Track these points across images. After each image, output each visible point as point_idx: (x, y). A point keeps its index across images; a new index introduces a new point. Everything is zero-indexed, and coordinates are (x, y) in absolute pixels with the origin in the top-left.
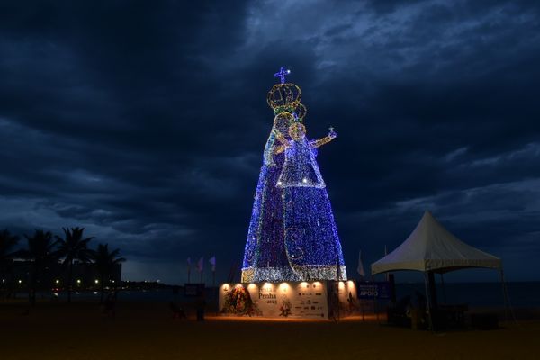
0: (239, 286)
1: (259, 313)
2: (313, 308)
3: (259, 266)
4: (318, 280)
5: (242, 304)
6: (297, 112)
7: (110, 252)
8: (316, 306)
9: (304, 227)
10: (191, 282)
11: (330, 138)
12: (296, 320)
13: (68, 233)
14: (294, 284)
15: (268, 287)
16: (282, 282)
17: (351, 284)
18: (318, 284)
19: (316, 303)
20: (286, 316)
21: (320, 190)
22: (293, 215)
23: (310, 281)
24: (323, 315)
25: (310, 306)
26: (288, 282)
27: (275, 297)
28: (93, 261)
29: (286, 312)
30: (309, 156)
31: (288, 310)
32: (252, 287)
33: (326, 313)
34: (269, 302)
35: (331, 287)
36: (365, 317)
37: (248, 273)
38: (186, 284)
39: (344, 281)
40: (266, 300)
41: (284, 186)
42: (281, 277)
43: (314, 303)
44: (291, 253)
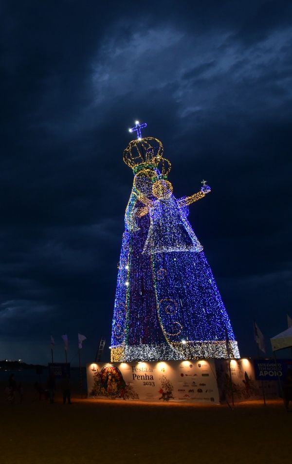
0: (108, 366)
1: (135, 396)
2: (200, 391)
3: (130, 343)
4: (203, 358)
5: (114, 386)
6: (160, 168)
8: (203, 388)
9: (181, 297)
10: (55, 361)
11: (203, 193)
12: (180, 404)
14: (175, 364)
15: (142, 367)
16: (159, 361)
17: (246, 363)
18: (203, 363)
19: (203, 385)
20: (167, 399)
21: (197, 254)
23: (193, 360)
24: (212, 399)
25: (196, 389)
26: (166, 361)
27: (152, 378)
29: (167, 396)
30: (179, 216)
31: (169, 393)
32: (124, 367)
33: (217, 397)
34: (145, 384)
35: (220, 366)
36: (267, 402)
37: (119, 352)
38: (50, 364)
39: (237, 360)
40: (141, 381)
41: (152, 252)
42: (157, 356)
43: (200, 385)
44: (166, 327)
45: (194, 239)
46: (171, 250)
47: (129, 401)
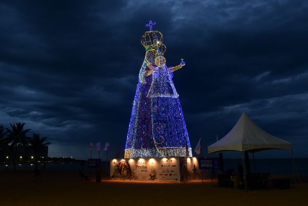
0: (123, 161)
1: (136, 178)
2: (171, 175)
3: (136, 148)
4: (174, 157)
5: (125, 172)
6: (160, 49)
7: (41, 139)
8: (172, 173)
9: (165, 122)
10: (92, 158)
11: (181, 66)
12: (160, 182)
13: (14, 127)
14: (159, 159)
15: (141, 161)
16: (151, 158)
17: (195, 160)
18: (173, 159)
19: (173, 171)
20: (153, 180)
21: (175, 99)
22: (157, 116)
23: (168, 157)
24: (177, 179)
25: (168, 174)
26: (154, 158)
27: (146, 168)
28: (30, 145)
29: (153, 177)
30: (168, 77)
31: (155, 176)
32: (131, 161)
33: (179, 178)
34: (142, 171)
35: (182, 161)
36: (204, 181)
37: (129, 152)
38: (89, 160)
39: (191, 158)
40: (140, 169)
41: (152, 96)
42: (150, 155)
43: (171, 171)
44: (156, 139)
45: (175, 90)
46: (162, 96)
47: (133, 181)
